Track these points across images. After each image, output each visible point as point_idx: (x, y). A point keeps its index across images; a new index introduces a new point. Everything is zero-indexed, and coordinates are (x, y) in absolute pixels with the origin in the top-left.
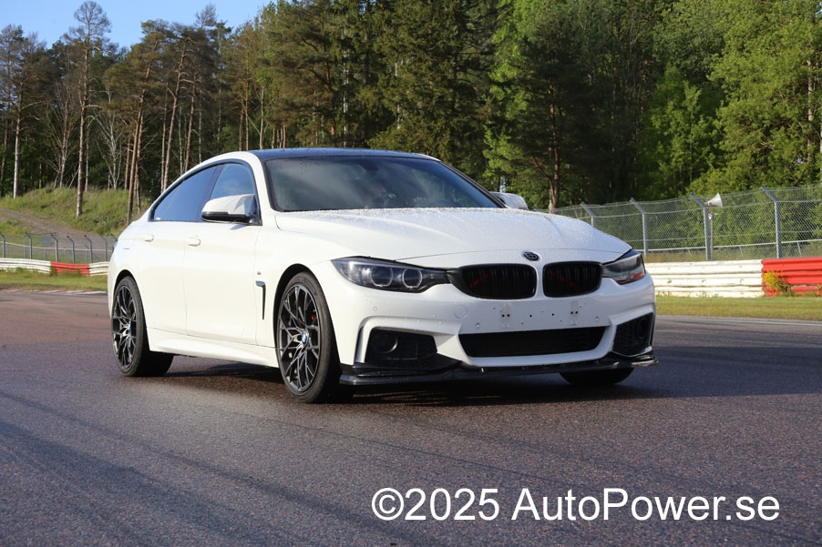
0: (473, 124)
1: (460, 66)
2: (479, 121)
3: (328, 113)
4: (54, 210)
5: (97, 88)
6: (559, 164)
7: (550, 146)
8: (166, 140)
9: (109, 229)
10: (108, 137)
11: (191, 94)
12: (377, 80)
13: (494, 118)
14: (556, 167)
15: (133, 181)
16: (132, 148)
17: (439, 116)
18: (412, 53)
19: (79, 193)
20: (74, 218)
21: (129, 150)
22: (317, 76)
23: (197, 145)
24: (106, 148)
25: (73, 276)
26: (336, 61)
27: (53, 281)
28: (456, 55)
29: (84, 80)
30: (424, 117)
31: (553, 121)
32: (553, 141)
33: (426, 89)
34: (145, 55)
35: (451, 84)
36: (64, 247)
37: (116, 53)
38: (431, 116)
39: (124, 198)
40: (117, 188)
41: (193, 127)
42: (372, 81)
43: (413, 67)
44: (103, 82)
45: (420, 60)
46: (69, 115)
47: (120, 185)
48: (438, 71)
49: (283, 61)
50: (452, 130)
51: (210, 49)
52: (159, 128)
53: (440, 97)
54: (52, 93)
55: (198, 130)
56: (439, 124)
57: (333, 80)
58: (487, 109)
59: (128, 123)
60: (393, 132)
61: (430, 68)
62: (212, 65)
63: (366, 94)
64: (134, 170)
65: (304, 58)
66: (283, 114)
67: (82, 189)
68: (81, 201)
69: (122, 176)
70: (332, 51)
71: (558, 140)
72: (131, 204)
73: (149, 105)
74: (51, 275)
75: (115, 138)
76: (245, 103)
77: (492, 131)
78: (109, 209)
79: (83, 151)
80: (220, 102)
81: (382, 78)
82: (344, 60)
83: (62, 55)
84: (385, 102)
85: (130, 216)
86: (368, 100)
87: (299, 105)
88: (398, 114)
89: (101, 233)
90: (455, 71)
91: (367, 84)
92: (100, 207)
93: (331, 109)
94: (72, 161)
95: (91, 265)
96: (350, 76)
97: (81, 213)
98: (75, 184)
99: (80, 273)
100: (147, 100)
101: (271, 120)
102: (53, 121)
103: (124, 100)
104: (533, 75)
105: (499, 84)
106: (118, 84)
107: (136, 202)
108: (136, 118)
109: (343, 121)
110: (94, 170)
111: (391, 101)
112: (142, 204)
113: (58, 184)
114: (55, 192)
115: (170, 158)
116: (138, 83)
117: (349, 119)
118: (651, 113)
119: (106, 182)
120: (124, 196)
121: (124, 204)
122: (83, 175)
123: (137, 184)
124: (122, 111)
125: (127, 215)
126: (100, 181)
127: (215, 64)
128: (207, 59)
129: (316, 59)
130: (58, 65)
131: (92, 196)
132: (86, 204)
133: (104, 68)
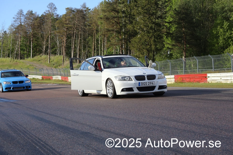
0: (161, 34)
1: (157, 18)
2: (162, 33)
3: (119, 32)
4: (42, 61)
5: (54, 27)
6: (186, 45)
7: (183, 40)
8: (73, 41)
9: (57, 66)
10: (57, 41)
11: (79, 28)
12: (133, 22)
13: (167, 32)
14: (185, 46)
15: (64, 53)
16: (63, 44)
17: (151, 32)
18: (143, 14)
19: (49, 56)
20: (48, 63)
21: (62, 44)
22: (115, 22)
23: (81, 42)
24: (56, 44)
25: (48, 80)
26: (121, 17)
27: (43, 81)
28: (155, 15)
29: (50, 25)
30: (146, 33)
31: (184, 33)
32: (184, 38)
33: (147, 25)
34: (67, 17)
35: (154, 23)
36: (45, 72)
37: (59, 17)
38: (148, 32)
39: (61, 58)
40: (59, 55)
41: (80, 37)
42: (131, 23)
43: (143, 18)
44: (55, 25)
45: (145, 16)
46: (46, 35)
47: (60, 54)
48: (150, 19)
49: (106, 18)
50: (154, 36)
51: (85, 15)
52: (71, 37)
53: (151, 27)
54: (41, 29)
55: (81, 38)
56: (151, 35)
57: (120, 23)
58: (165, 30)
59: (62, 36)
60: (137, 37)
61: (148, 19)
62: (85, 20)
63: (129, 27)
64: (64, 50)
65: (112, 17)
66: (106, 33)
67: (50, 55)
68: (49, 59)
69: (61, 51)
70: (119, 14)
71: (185, 38)
72: (63, 59)
73: (68, 31)
74: (42, 80)
75: (58, 41)
76: (95, 30)
77: (166, 36)
78: (57, 61)
79: (50, 45)
80: (88, 30)
81: (134, 22)
82: (123, 17)
83: (44, 18)
84: (135, 29)
85: (63, 63)
86: (130, 28)
87: (111, 30)
88: (139, 32)
89: (55, 68)
90: (155, 19)
91: (130, 23)
92: (55, 60)
93: (120, 31)
94: (47, 47)
95: (53, 77)
96: (125, 21)
97: (50, 62)
98: (48, 54)
99: (50, 79)
100: (67, 30)
101: (102, 34)
102: (41, 36)
103: (61, 30)
104: (178, 20)
105: (168, 23)
106: (59, 26)
107: (65, 59)
108: (64, 35)
109: (123, 34)
110: (53, 50)
111: (137, 28)
112: (66, 59)
113: (43, 54)
114: (42, 56)
115: (74, 46)
116: (65, 25)
117: (125, 34)
118: (213, 30)
119: (56, 53)
120: (61, 57)
121: (61, 59)
122: (50, 51)
123: (65, 54)
124: (61, 33)
125: (62, 62)
126: (54, 53)
127: (86, 19)
128: (84, 18)
129: (115, 17)
130: (43, 21)
131: (52, 57)
132: (51, 60)
133: (55, 21)
